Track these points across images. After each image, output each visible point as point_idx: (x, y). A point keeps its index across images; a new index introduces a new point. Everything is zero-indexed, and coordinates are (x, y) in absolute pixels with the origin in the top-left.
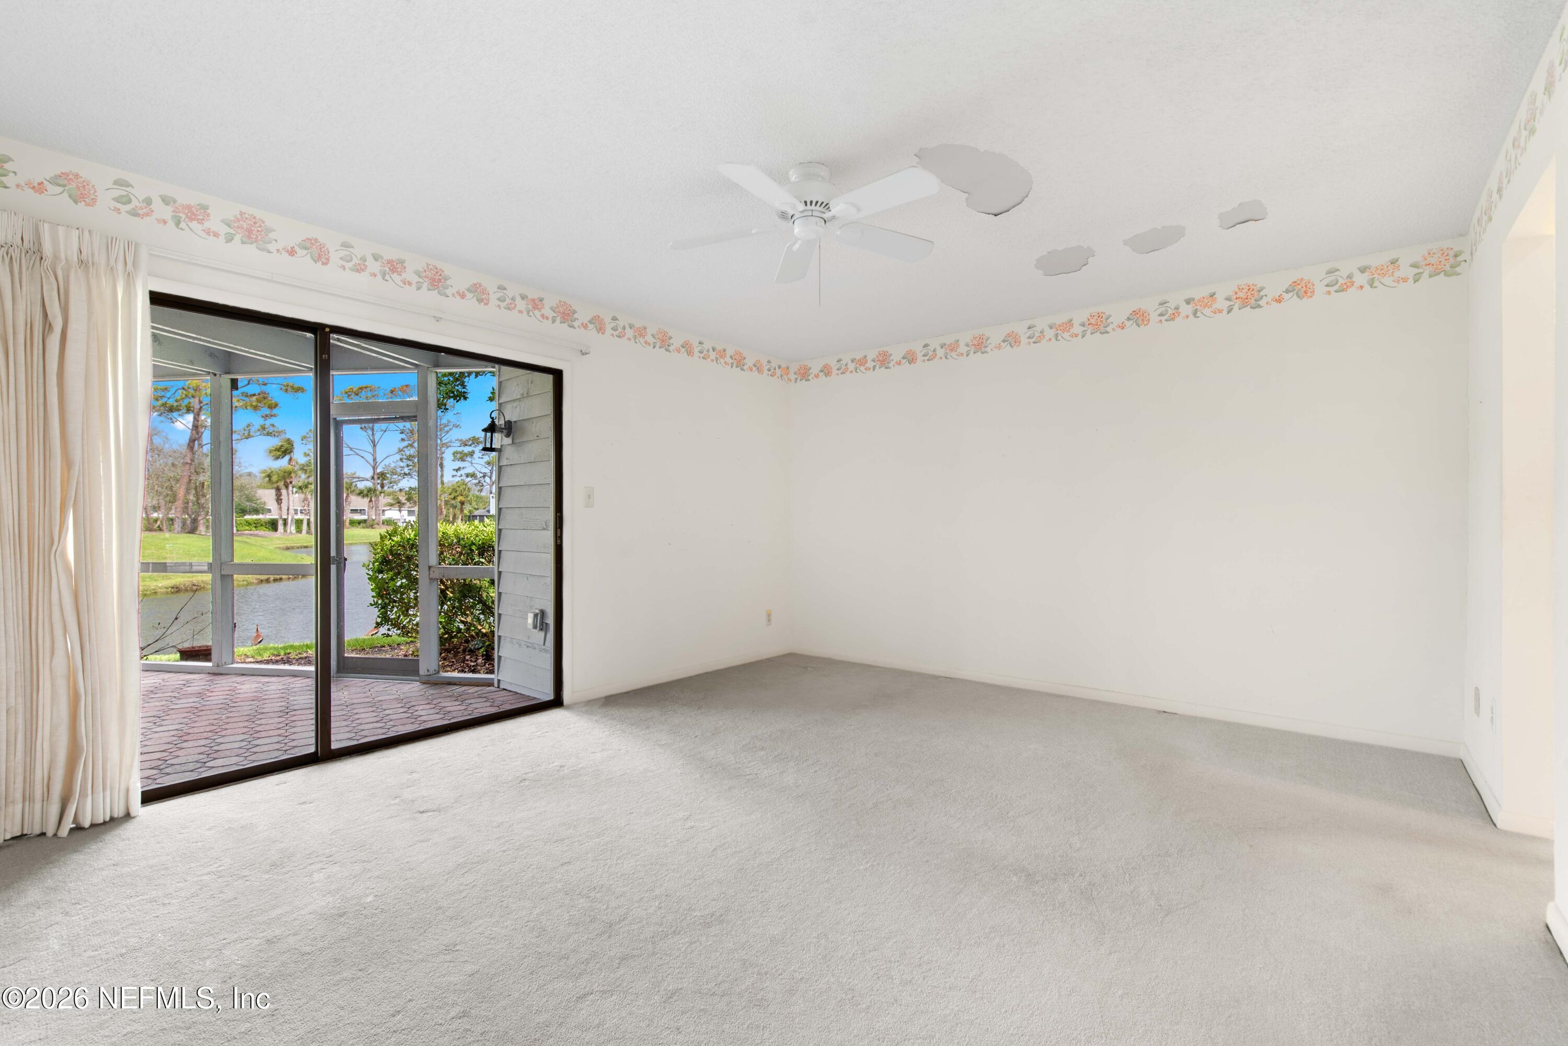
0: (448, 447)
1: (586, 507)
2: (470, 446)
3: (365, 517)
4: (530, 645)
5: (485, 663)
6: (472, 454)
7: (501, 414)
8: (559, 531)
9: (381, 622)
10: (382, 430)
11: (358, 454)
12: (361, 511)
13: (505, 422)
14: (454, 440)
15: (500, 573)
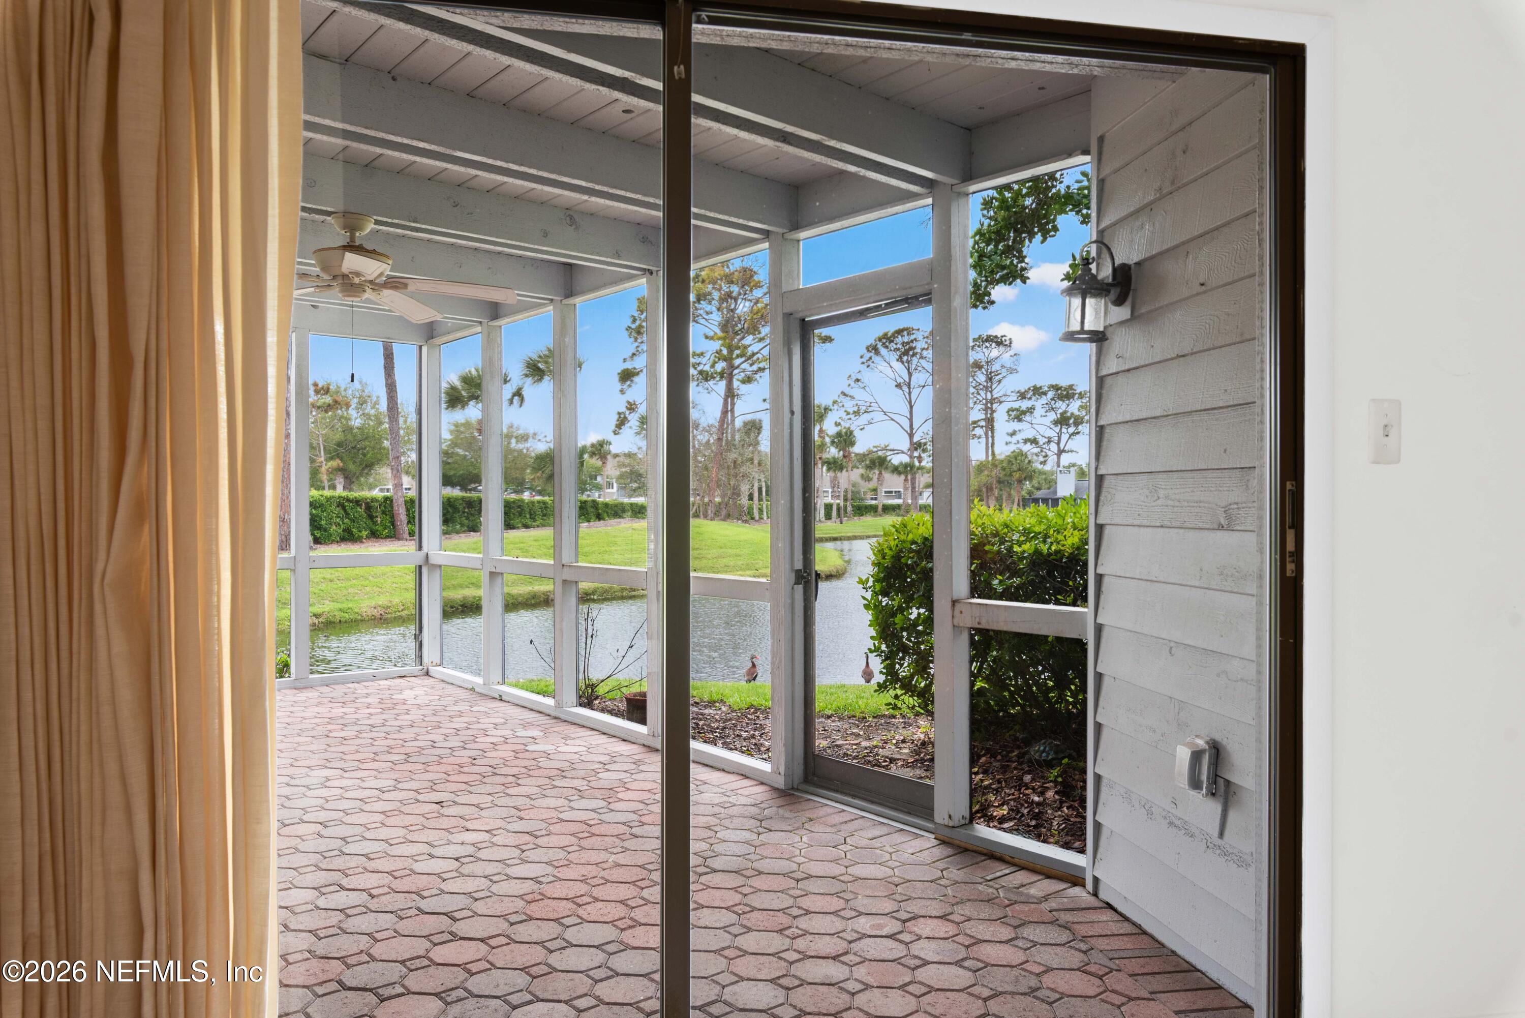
0: (1001, 402)
1: (1376, 462)
2: (1030, 398)
3: (899, 501)
4: (1178, 823)
5: (1061, 802)
6: (1031, 410)
7: (1105, 251)
8: (1290, 535)
9: (885, 682)
10: (919, 386)
11: (892, 420)
12: (898, 495)
13: (1115, 270)
14: (1009, 393)
15: (1099, 629)
